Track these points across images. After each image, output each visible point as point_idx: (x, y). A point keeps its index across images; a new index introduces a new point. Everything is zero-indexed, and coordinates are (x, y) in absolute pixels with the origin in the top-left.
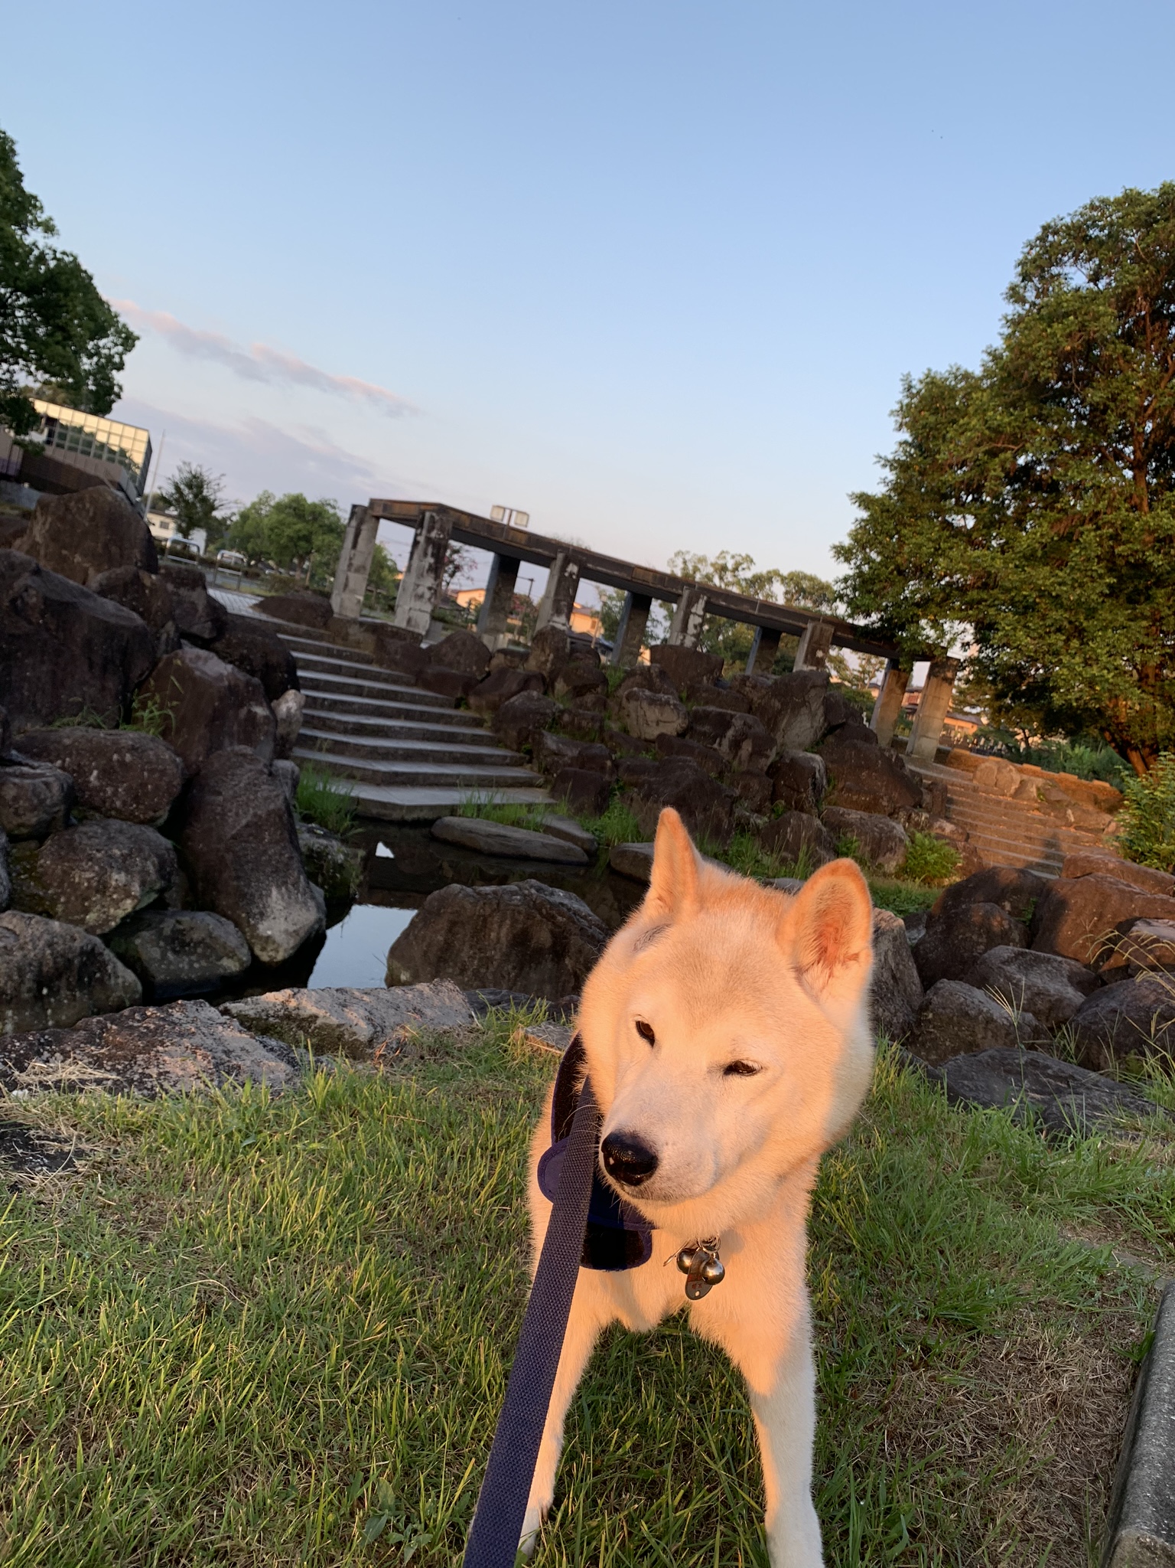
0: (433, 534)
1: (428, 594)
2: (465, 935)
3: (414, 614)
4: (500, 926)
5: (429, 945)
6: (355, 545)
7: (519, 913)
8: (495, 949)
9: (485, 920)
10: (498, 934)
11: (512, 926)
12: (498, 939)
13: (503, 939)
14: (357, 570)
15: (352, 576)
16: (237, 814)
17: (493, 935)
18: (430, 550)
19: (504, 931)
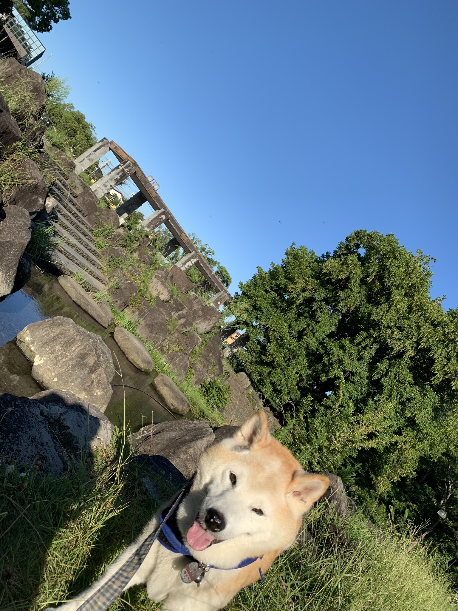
0: (126, 170)
1: (109, 187)
2: (63, 341)
3: (99, 190)
4: (78, 347)
5: (46, 335)
6: (95, 151)
7: (89, 347)
8: (70, 353)
9: (74, 340)
10: (76, 349)
11: (83, 349)
12: (74, 351)
13: (76, 352)
14: (89, 160)
15: (86, 160)
16: (7, 234)
17: (73, 348)
18: (121, 174)
19: (79, 349)
